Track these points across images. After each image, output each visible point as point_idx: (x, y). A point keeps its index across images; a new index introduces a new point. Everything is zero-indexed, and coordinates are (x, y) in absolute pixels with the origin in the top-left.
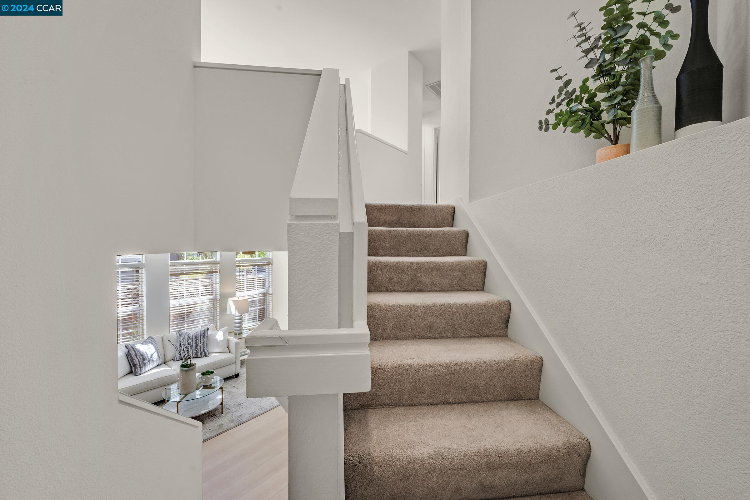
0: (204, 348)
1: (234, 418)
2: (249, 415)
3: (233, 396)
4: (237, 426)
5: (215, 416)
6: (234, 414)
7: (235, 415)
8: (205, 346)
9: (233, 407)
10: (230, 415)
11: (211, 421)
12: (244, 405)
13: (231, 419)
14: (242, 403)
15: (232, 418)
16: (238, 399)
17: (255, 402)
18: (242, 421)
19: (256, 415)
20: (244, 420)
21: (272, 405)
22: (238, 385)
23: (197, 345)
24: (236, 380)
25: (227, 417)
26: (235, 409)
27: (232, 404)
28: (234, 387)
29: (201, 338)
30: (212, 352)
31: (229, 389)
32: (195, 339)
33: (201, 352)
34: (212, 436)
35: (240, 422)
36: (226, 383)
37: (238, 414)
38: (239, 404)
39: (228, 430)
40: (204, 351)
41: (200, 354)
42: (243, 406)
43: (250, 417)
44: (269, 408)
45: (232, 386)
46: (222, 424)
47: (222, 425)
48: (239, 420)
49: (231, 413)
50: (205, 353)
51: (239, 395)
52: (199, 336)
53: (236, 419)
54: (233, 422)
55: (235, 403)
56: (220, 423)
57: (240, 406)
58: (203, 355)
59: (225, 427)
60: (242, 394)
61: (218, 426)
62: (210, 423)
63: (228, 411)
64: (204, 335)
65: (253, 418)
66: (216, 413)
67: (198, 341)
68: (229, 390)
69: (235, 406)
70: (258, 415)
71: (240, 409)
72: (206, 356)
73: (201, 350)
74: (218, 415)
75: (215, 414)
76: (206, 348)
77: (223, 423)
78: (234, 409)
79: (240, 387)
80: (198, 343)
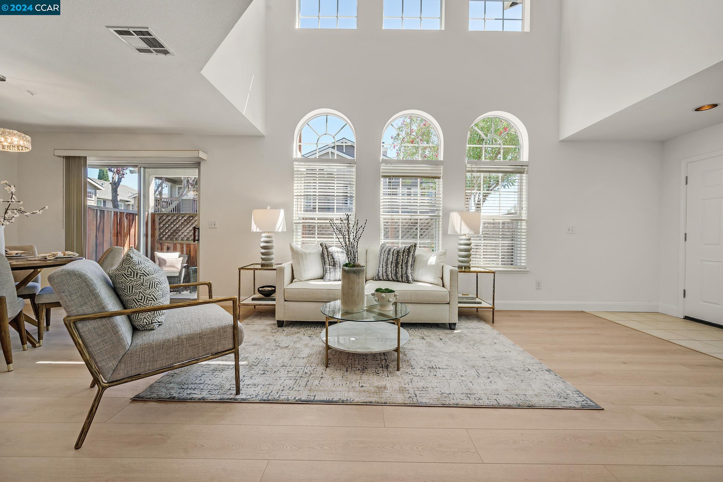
0: (407, 269)
1: (409, 387)
2: (439, 396)
3: (432, 351)
4: (405, 405)
5: (387, 369)
6: (415, 379)
7: (416, 381)
8: (409, 268)
9: (421, 368)
10: (407, 378)
11: (374, 374)
12: (440, 373)
13: (403, 386)
14: (439, 368)
15: (407, 386)
16: (437, 358)
17: (462, 376)
18: (420, 400)
19: (452, 402)
20: (424, 400)
21: (495, 397)
22: (447, 340)
23: (397, 263)
24: (449, 332)
25: (400, 380)
26: (421, 372)
27: (422, 362)
28: (441, 339)
29: (404, 255)
30: (419, 280)
31: (432, 339)
32: (397, 254)
33: (402, 274)
34: (357, 400)
35: (415, 400)
36: (433, 332)
37: (421, 384)
38: (434, 367)
39: (385, 404)
40: (406, 273)
41: (400, 277)
42: (438, 374)
43: (438, 399)
44: (486, 402)
45: (439, 337)
46: (385, 388)
47: (383, 389)
48: (416, 396)
49: (411, 375)
50: (407, 277)
51: (441, 353)
52: (402, 252)
53: (411, 391)
54: (403, 393)
55: (426, 363)
56: (382, 383)
57: (432, 370)
58: (404, 278)
59: (385, 396)
60: (447, 353)
61: (377, 387)
62: (372, 376)
63: (409, 370)
64: (409, 252)
65: (444, 406)
66: (390, 365)
67: (400, 258)
68: (431, 341)
69: (424, 367)
70: (457, 406)
71: (429, 375)
72: (408, 282)
73: (402, 271)
74: (391, 370)
75: (388, 365)
76: (409, 271)
77: (388, 386)
78: (419, 371)
79: (450, 343)
80: (400, 261)
